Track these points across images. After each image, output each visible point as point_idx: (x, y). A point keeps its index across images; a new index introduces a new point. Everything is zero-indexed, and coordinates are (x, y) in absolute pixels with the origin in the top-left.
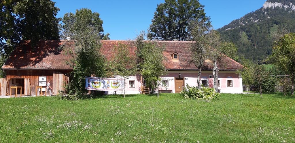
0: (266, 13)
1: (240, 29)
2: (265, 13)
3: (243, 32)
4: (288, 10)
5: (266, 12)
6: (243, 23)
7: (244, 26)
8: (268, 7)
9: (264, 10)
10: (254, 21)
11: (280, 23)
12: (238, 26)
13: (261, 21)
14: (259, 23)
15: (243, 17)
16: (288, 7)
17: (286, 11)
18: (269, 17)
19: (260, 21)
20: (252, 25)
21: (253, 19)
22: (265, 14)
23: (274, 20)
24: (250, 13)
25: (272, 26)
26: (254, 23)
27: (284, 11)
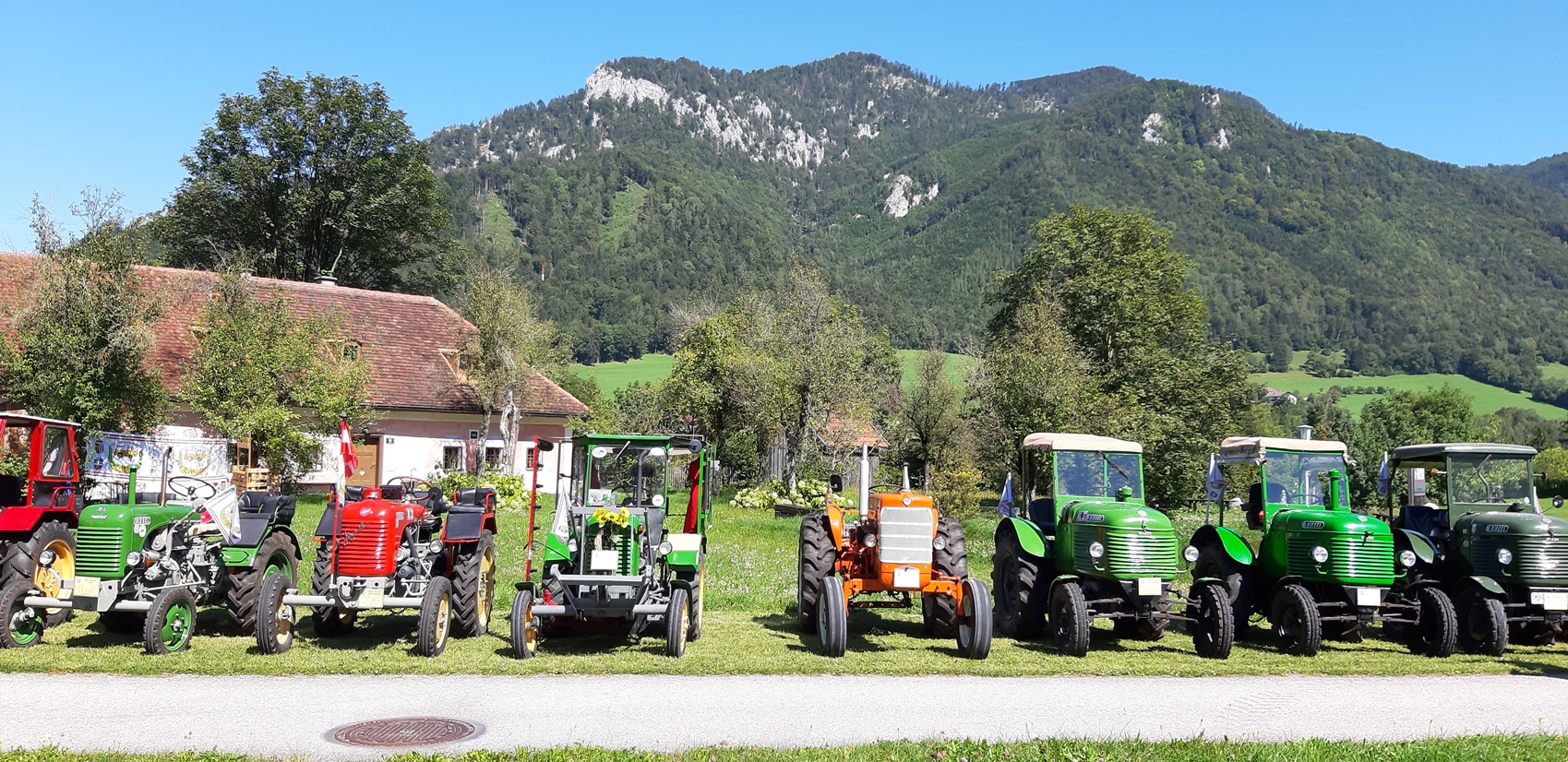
0: (598, 123)
1: (479, 179)
2: (591, 118)
3: (492, 195)
4: (691, 123)
5: (596, 117)
6: (491, 148)
7: (497, 167)
8: (608, 92)
9: (590, 102)
10: (545, 148)
11: (654, 181)
12: (469, 159)
13: (574, 156)
14: (565, 162)
15: (495, 121)
16: (691, 110)
17: (679, 128)
18: (608, 144)
19: (569, 154)
20: (534, 166)
21: (541, 140)
22: (594, 124)
23: (629, 162)
24: (529, 107)
25: (620, 189)
26: (541, 159)
27: (674, 126)
